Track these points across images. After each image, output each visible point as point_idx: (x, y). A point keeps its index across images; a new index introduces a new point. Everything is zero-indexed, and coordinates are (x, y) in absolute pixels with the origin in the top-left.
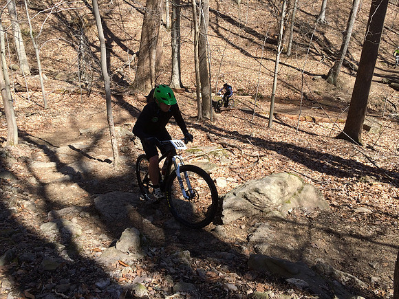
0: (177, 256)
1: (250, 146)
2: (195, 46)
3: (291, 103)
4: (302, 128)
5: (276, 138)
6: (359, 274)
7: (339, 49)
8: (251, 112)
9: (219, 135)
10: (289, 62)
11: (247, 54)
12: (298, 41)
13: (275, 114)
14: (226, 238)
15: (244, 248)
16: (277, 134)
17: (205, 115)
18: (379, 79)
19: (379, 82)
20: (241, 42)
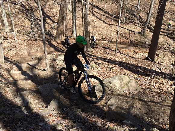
0: (75, 112)
1: (107, 63)
2: (83, 19)
3: (125, 44)
4: (129, 55)
5: (118, 60)
6: (154, 119)
7: (146, 21)
8: (107, 48)
9: (93, 58)
10: (124, 26)
11: (106, 23)
12: (128, 17)
13: (118, 49)
15: (105, 107)
16: (119, 58)
17: (87, 49)
18: (163, 33)
19: (163, 35)
20: (103, 18)
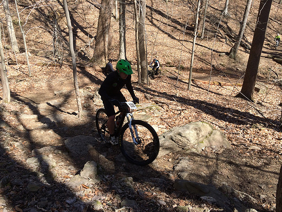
0: (123, 181)
1: (175, 103)
2: (136, 32)
3: (204, 72)
4: (211, 90)
5: (194, 97)
6: (252, 193)
7: (238, 34)
8: (176, 79)
9: (153, 95)
10: (202, 43)
11: (173, 38)
12: (209, 28)
13: (193, 80)
14: (158, 168)
15: (171, 175)
16: (194, 94)
17: (143, 80)
18: (266, 55)
19: (266, 57)
20: (168, 29)
